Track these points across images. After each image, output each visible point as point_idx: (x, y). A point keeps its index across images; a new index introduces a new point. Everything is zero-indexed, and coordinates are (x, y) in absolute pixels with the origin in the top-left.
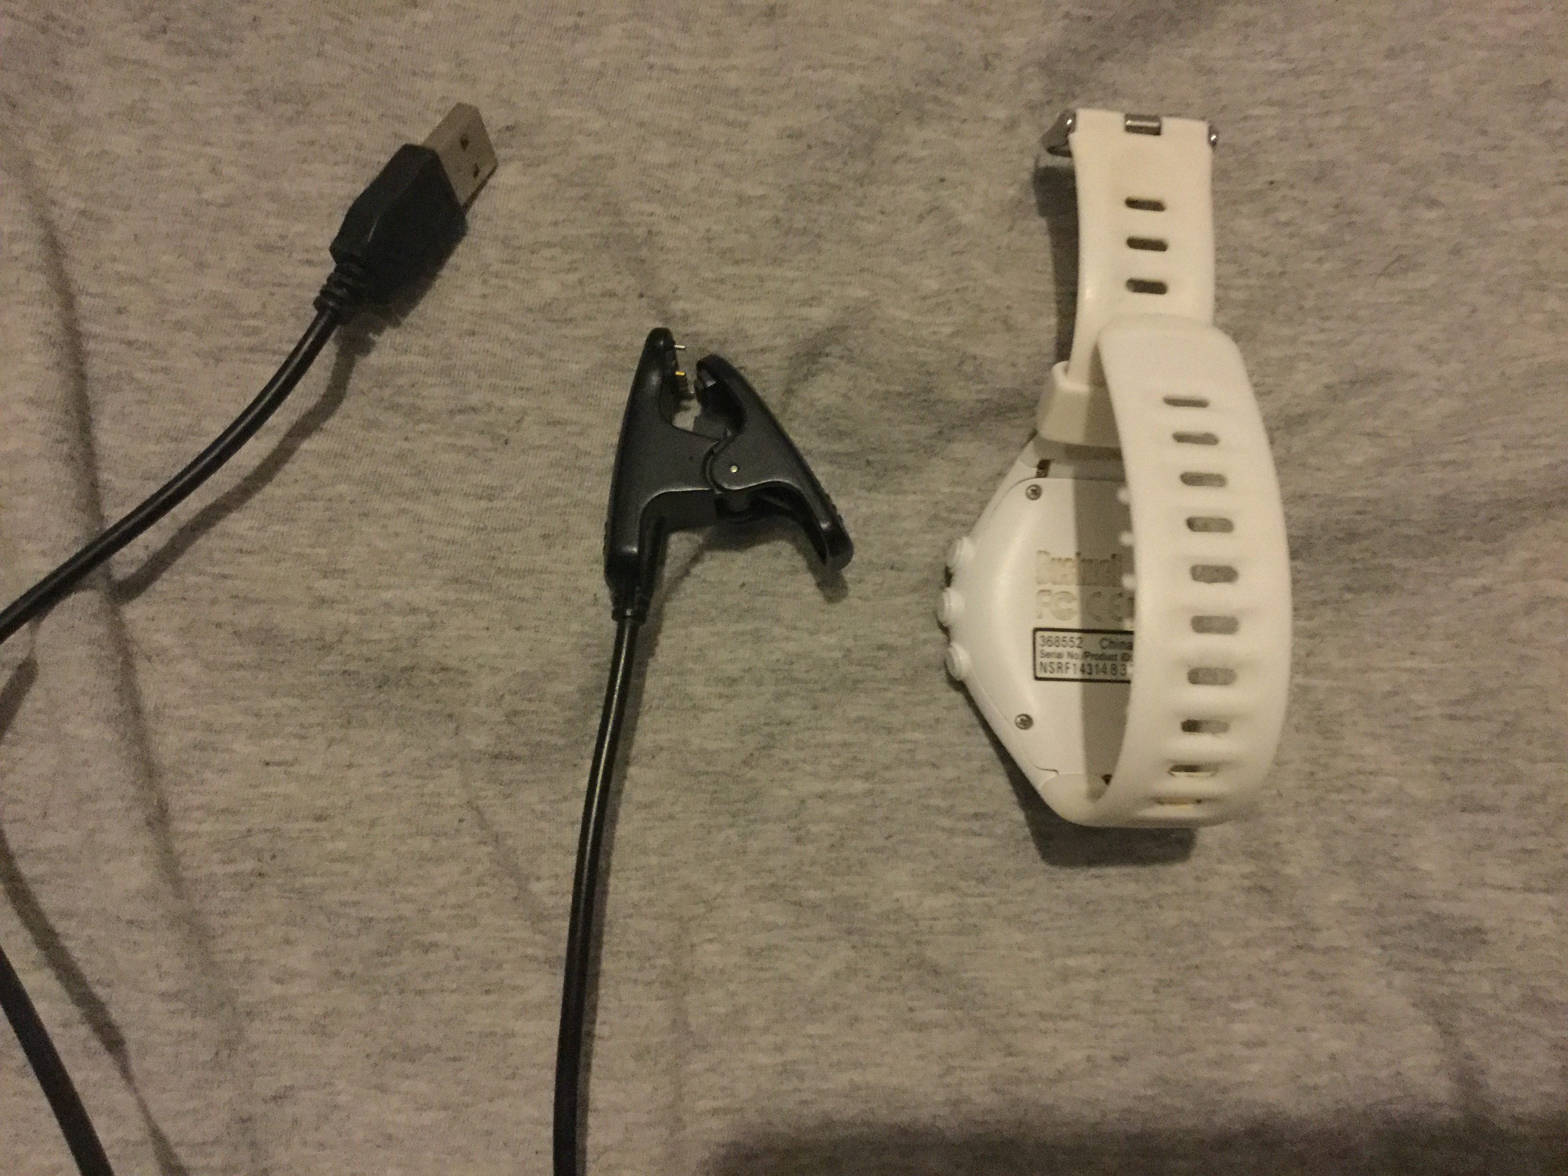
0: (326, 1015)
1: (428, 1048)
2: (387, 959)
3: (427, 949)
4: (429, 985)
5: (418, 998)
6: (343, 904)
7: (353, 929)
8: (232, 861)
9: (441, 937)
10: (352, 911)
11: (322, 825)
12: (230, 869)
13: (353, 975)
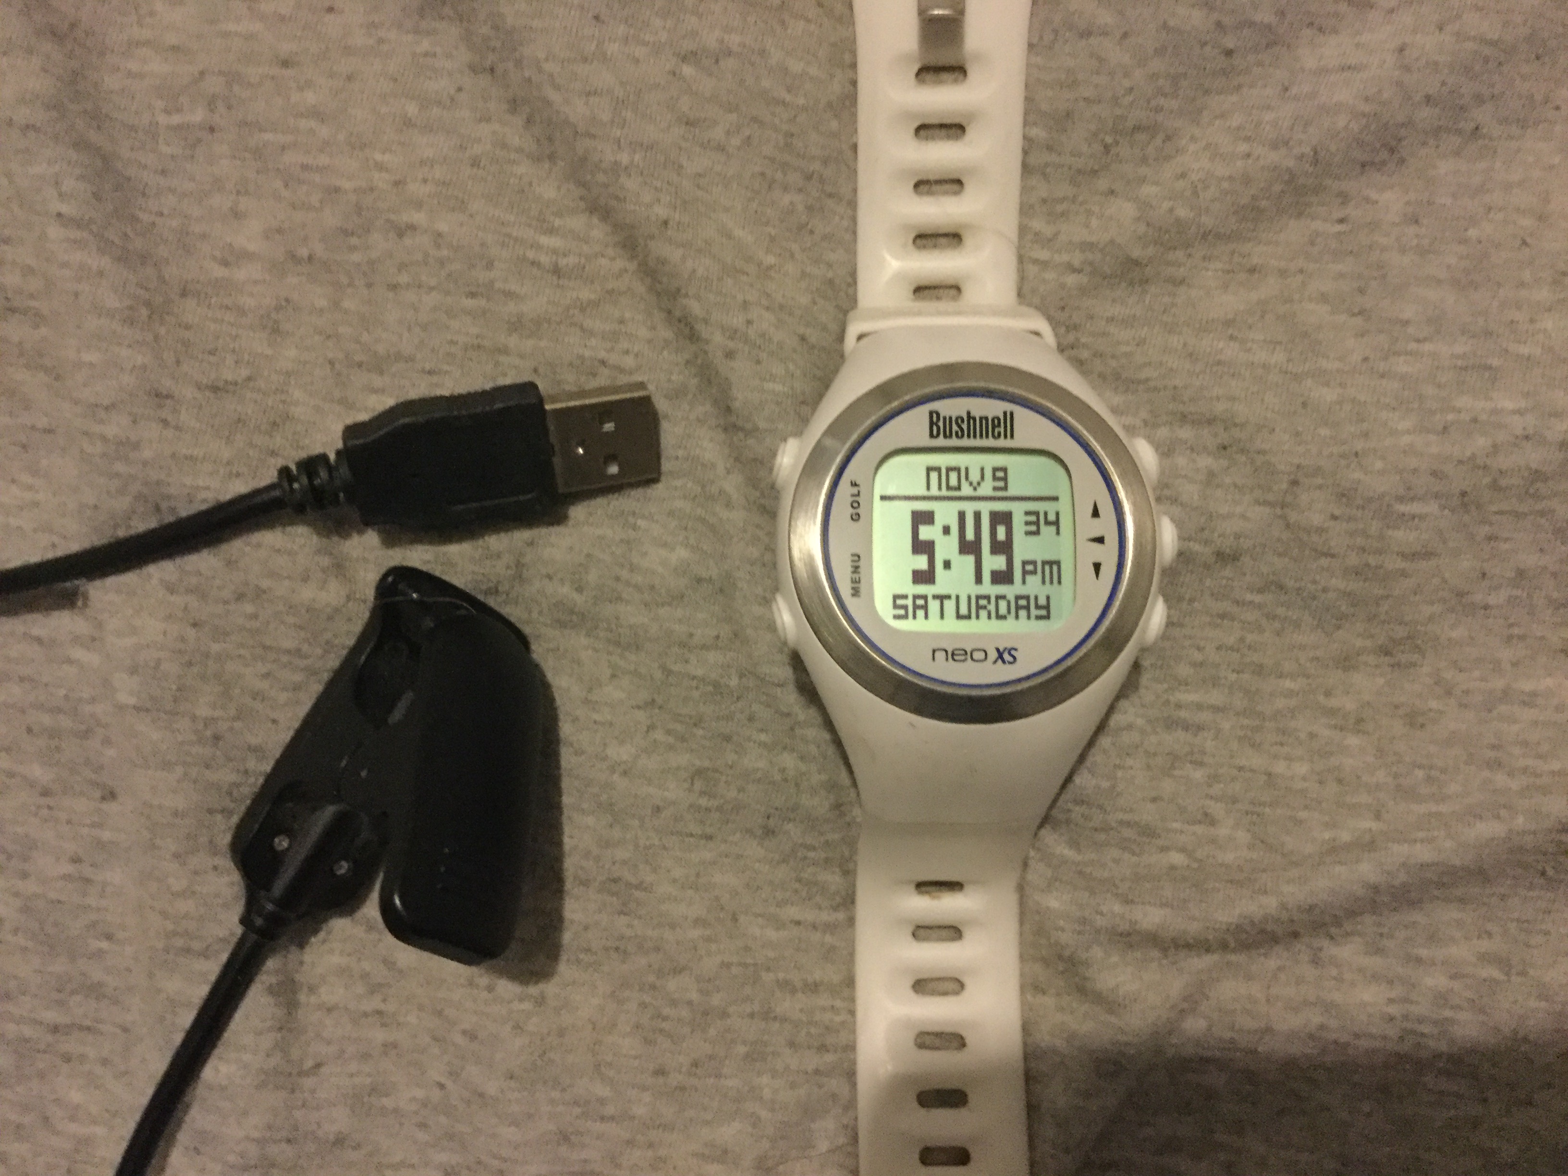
0: (278, 308)
1: (399, 357)
2: (354, 241)
3: (402, 231)
4: (403, 279)
5: (391, 295)
6: (305, 167)
7: (315, 200)
8: (179, 110)
9: (419, 218)
10: (317, 178)
11: (289, 72)
12: (176, 119)
13: (310, 258)
